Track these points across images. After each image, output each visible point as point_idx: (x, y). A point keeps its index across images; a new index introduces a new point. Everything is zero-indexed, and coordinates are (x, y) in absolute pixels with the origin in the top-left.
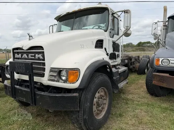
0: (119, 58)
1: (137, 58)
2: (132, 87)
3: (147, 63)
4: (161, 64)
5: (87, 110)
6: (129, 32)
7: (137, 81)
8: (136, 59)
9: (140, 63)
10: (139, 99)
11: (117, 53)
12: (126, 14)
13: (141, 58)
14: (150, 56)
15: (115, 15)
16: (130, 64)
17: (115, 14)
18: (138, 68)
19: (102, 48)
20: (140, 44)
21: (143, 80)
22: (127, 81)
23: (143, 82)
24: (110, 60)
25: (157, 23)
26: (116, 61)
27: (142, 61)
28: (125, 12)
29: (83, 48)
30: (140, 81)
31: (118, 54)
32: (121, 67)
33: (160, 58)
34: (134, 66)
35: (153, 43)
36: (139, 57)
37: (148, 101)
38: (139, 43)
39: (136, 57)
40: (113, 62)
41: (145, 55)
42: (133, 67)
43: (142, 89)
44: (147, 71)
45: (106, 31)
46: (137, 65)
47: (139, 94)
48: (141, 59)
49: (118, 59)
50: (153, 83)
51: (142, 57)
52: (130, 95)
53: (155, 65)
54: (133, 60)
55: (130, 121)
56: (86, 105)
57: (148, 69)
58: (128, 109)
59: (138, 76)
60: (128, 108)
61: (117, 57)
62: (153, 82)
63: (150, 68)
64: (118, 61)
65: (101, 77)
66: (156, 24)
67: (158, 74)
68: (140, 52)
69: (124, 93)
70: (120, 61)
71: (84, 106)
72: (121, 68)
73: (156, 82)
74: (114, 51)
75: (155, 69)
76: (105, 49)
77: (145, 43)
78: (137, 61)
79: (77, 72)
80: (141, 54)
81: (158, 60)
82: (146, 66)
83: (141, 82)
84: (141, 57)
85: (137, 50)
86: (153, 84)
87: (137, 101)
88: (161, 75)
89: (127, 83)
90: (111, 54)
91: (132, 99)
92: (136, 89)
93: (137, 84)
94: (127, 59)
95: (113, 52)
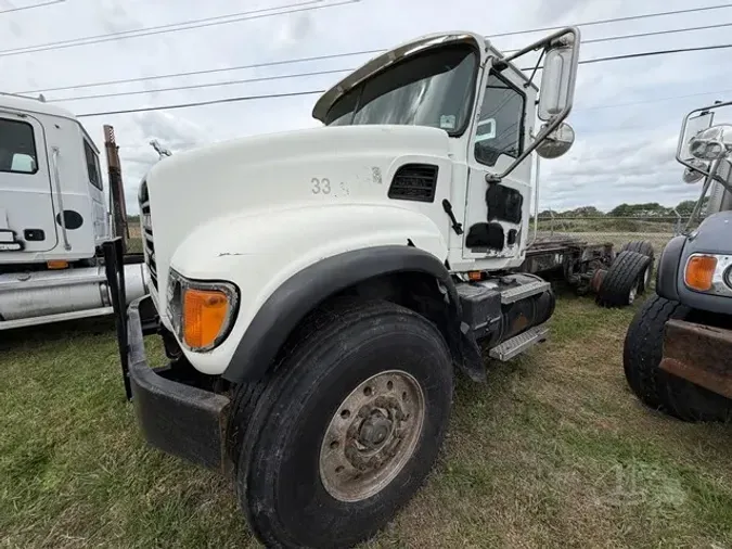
0: (515, 245)
1: (602, 249)
2: (563, 352)
3: (638, 269)
4: (721, 280)
5: (269, 478)
6: (560, 135)
7: (590, 332)
8: (596, 254)
9: (613, 268)
10: (583, 409)
11: (507, 227)
12: (554, 53)
13: (618, 251)
14: (653, 245)
15: (506, 73)
16: (571, 269)
17: (506, 67)
18: (600, 282)
19: (432, 200)
20: (621, 211)
21: (614, 328)
22: (544, 331)
23: (615, 336)
24: (470, 250)
25: (711, 110)
26: (503, 257)
27: (619, 259)
28: (552, 42)
29: (326, 193)
30: (603, 332)
31: (512, 232)
32: (526, 279)
33: (717, 256)
34: (587, 275)
35: (668, 210)
36: (608, 247)
37: (626, 434)
38: (618, 208)
39: (599, 246)
40: (487, 258)
41: (634, 241)
42: (582, 278)
43: (607, 369)
44: (636, 297)
45: (456, 134)
46: (599, 273)
47: (588, 388)
48: (618, 254)
49: (511, 248)
50: (661, 365)
51: (621, 247)
52: (549, 385)
53: (681, 285)
54: (584, 257)
55: (513, 529)
56: (267, 455)
57: (641, 291)
58: (524, 454)
59: (597, 311)
60: (524, 449)
61: (506, 240)
62: (663, 360)
63: (654, 295)
64: (513, 255)
65: (381, 324)
66: (703, 114)
67: (694, 327)
68: (619, 234)
69: (523, 374)
70: (523, 258)
71: (253, 459)
72: (527, 283)
73: (677, 363)
74: (490, 217)
75: (680, 304)
76: (447, 206)
77: (639, 208)
78: (602, 260)
79: (222, 301)
80: (620, 240)
81: (707, 264)
82: (636, 280)
83: (607, 336)
84: (617, 247)
85: (608, 226)
86: (662, 370)
87: (571, 419)
88: (714, 340)
89: (543, 341)
90: (475, 229)
91: (556, 405)
92: (579, 364)
93: (587, 341)
94: (561, 252)
95: (485, 221)
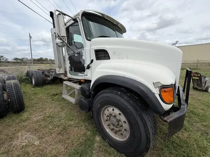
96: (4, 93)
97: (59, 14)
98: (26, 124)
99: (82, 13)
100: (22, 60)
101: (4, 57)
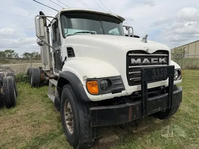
96: (1, 88)
97: (40, 18)
98: (12, 116)
99: (60, 14)
100: (32, 55)
101: (15, 52)
